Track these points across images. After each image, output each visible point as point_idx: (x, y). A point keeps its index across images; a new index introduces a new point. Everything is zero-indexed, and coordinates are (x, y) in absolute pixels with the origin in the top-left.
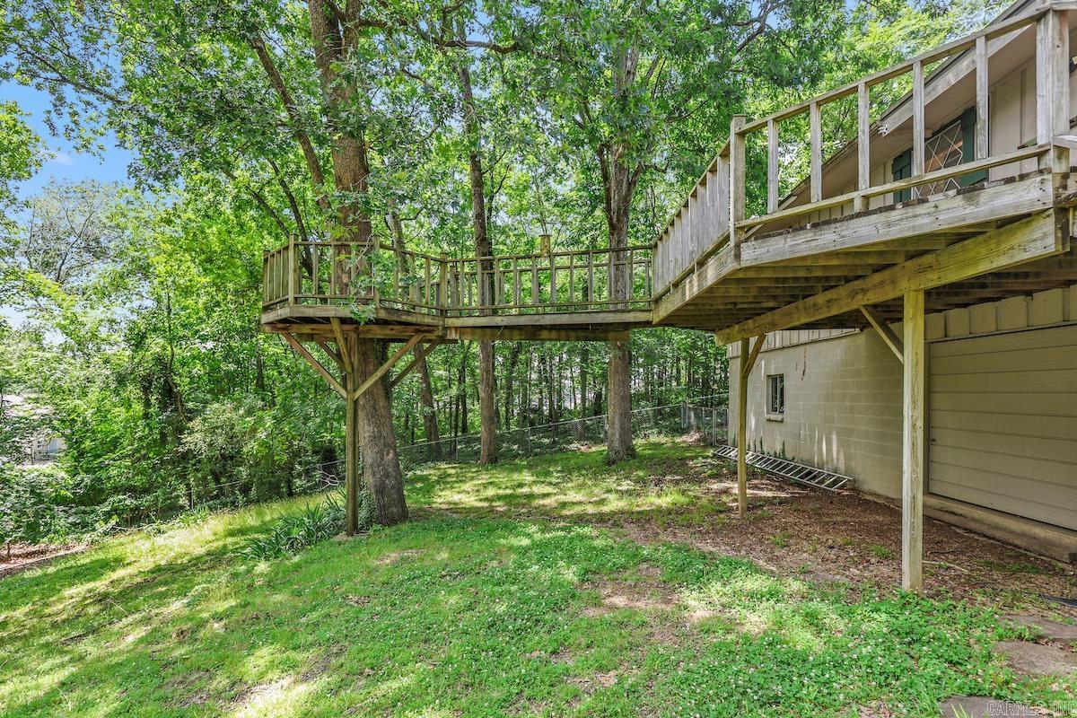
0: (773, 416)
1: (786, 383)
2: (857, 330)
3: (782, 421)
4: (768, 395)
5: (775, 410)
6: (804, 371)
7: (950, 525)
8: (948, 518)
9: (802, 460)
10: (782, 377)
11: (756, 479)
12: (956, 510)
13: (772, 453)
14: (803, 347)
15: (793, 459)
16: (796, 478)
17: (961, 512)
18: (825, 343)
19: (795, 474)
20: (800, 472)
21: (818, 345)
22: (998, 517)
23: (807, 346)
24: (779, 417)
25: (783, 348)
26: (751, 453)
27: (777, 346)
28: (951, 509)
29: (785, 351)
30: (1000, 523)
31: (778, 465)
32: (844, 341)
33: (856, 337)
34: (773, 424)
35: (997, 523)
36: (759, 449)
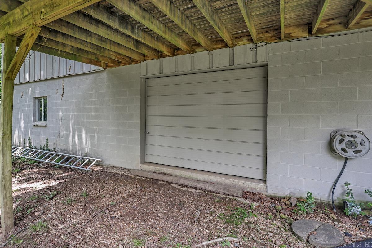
0: (39, 123)
1: (49, 102)
2: (102, 69)
3: (46, 126)
4: (35, 110)
5: (41, 119)
6: (63, 94)
7: (170, 183)
8: (166, 178)
9: (61, 150)
10: (45, 98)
11: (26, 169)
12: (165, 172)
13: (38, 147)
14: (61, 80)
15: (55, 149)
16: (59, 164)
17: (168, 172)
18: (77, 77)
19: (58, 161)
20: (61, 158)
21: (73, 78)
22: (190, 173)
23: (65, 79)
24: (44, 124)
25: (47, 80)
26: (21, 148)
27: (42, 78)
28: (163, 171)
29: (48, 82)
30: (192, 176)
31: (44, 155)
32: (91, 76)
33: (100, 74)
34: (39, 128)
35: (190, 177)
36: (27, 144)
